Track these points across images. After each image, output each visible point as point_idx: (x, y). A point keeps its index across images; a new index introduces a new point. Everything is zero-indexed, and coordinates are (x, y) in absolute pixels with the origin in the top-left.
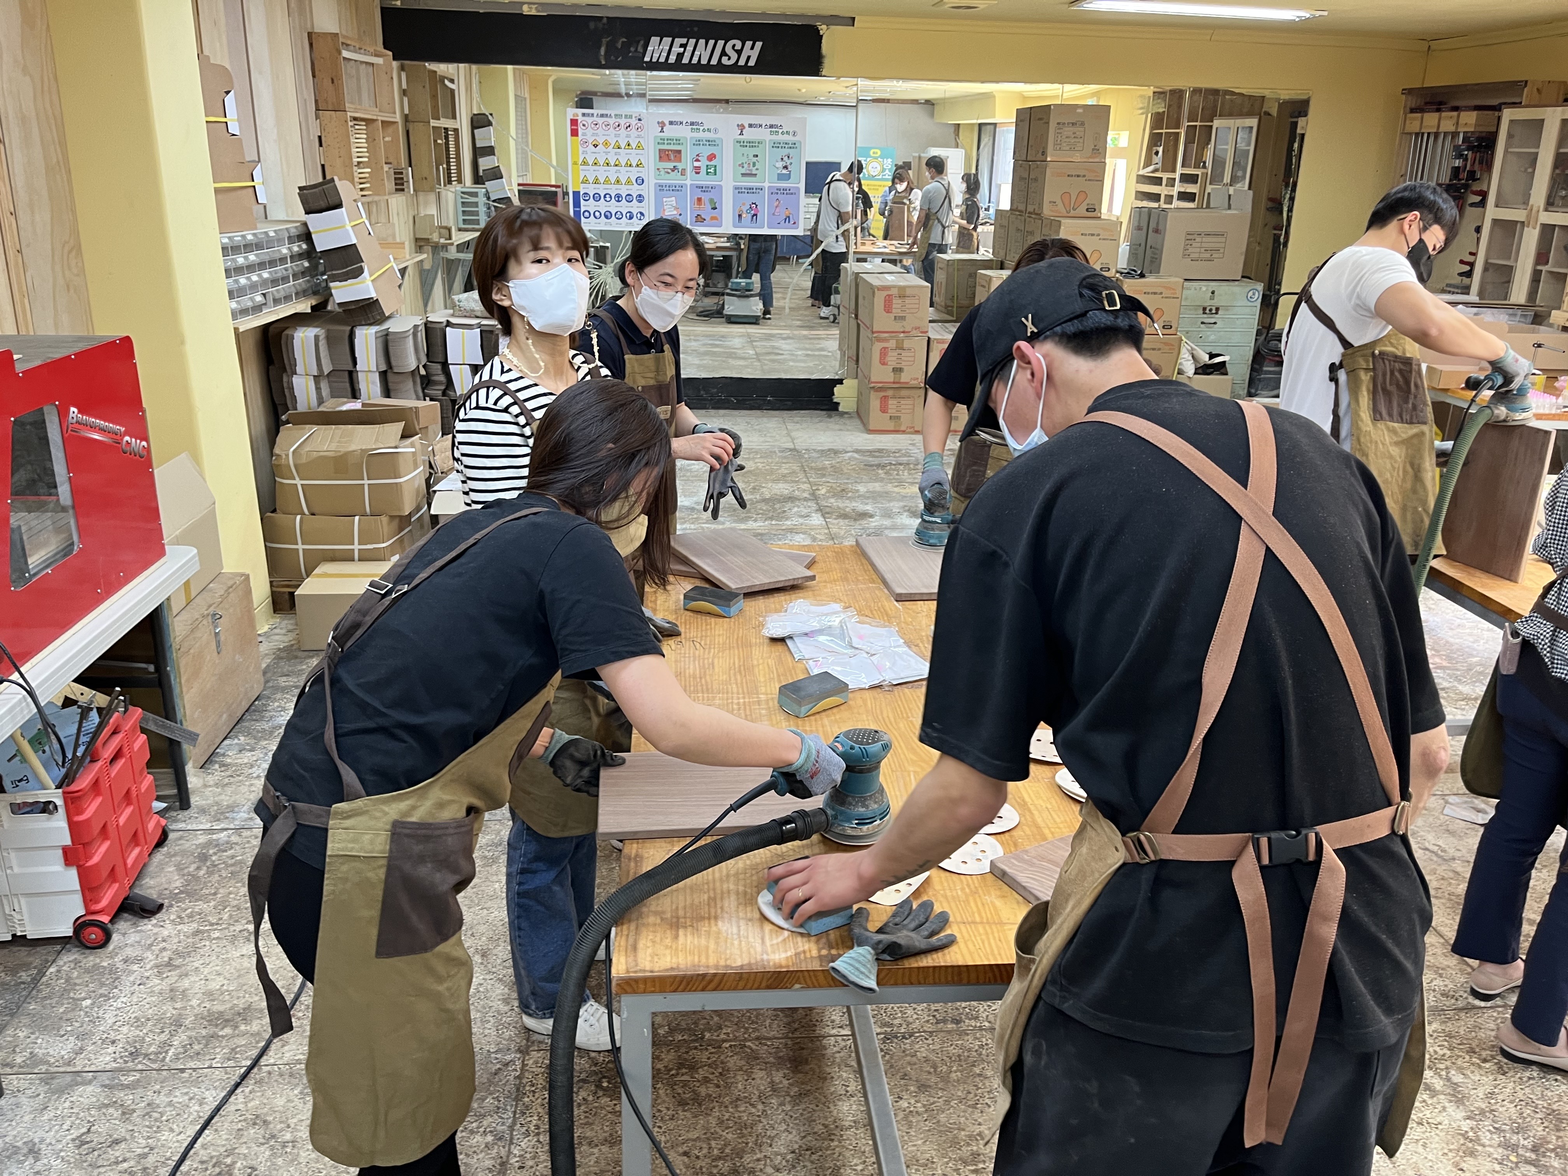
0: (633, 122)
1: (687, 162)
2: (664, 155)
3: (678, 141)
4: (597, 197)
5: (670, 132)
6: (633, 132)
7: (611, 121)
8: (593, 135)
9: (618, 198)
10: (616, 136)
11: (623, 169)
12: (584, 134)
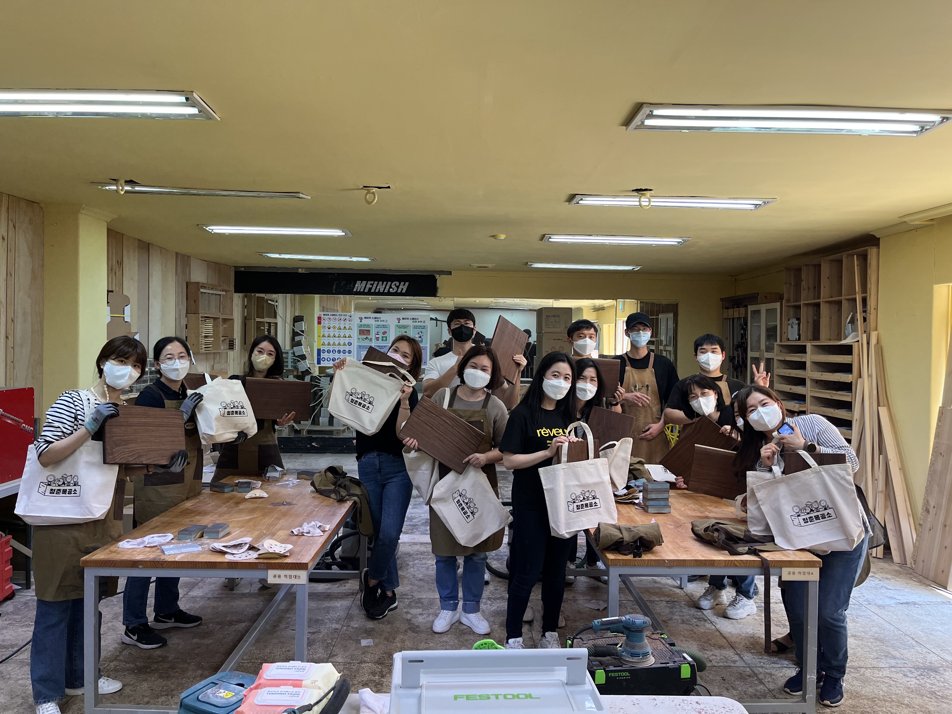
0: (348, 317)
1: (373, 335)
2: (361, 332)
3: (368, 326)
4: (329, 351)
5: (365, 322)
6: (348, 322)
7: (337, 317)
8: (329, 323)
9: (339, 352)
10: (339, 324)
11: (342, 339)
12: (324, 323)
